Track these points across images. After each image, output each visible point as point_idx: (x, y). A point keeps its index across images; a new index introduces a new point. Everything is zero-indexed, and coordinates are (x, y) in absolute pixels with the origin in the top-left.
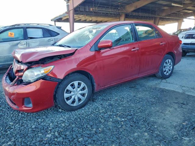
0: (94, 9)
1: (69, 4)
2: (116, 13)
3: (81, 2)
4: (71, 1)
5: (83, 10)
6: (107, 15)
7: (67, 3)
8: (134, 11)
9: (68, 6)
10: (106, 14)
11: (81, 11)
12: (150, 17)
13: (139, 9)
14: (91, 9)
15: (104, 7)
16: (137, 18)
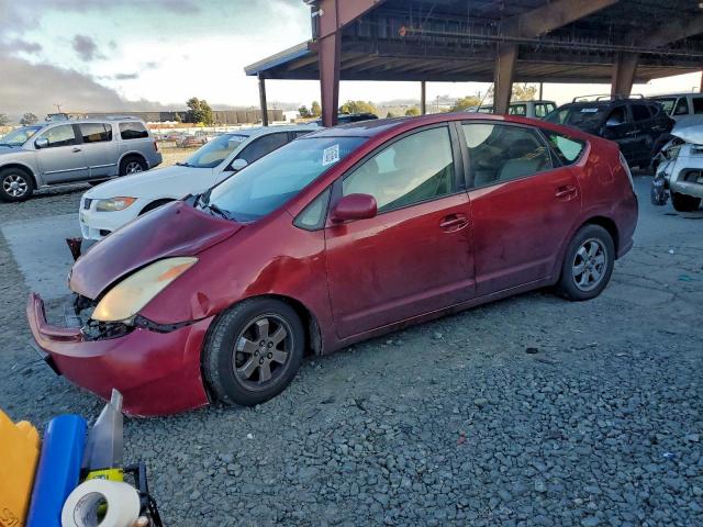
0: (412, 29)
1: (321, 12)
2: (482, 42)
3: (373, 4)
4: (329, 5)
5: (369, 34)
6: (451, 48)
7: (313, 10)
8: (555, 33)
9: (316, 21)
10: (449, 45)
11: (360, 39)
12: (602, 54)
13: (570, 25)
14: (403, 32)
15: (441, 22)
16: (558, 59)
